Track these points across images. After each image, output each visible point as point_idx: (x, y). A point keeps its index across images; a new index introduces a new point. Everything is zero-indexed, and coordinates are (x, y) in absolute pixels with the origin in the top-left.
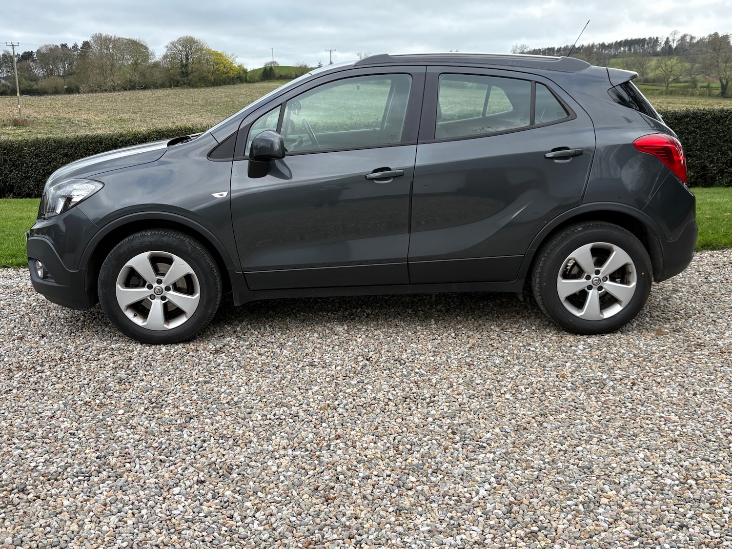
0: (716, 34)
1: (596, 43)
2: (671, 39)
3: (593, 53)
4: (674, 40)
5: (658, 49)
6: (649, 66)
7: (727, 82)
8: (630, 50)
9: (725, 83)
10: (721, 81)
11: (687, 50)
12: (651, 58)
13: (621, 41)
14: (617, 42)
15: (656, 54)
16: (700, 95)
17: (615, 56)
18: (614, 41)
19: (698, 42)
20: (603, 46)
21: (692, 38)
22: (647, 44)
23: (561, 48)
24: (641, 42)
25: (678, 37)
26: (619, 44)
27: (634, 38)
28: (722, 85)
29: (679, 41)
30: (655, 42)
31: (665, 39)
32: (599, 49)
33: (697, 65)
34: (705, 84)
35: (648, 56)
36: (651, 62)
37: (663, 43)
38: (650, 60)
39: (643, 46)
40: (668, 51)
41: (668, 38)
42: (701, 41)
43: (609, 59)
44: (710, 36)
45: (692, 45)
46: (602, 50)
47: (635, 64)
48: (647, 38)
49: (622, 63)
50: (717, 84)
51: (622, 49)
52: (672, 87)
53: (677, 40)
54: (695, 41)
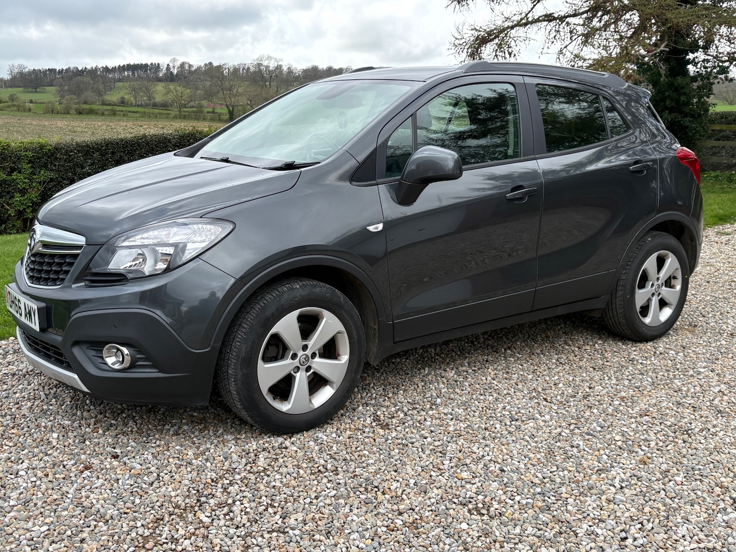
0: (211, 64)
1: (100, 66)
2: (171, 65)
3: (98, 76)
4: (174, 67)
5: (161, 75)
6: (155, 91)
7: (233, 109)
8: (133, 74)
9: (231, 109)
10: (227, 107)
11: (187, 77)
12: (156, 83)
13: (124, 66)
14: (119, 66)
15: (160, 80)
16: (211, 120)
17: (120, 80)
18: (117, 65)
19: (196, 70)
20: (106, 69)
21: (190, 66)
22: (150, 70)
23: (63, 70)
24: (143, 67)
25: (178, 64)
26: (122, 68)
27: (136, 63)
28: (229, 111)
29: (178, 68)
30: (157, 67)
31: (166, 66)
32: (103, 72)
33: (199, 92)
34: (210, 110)
35: (152, 81)
36: (156, 87)
37: (164, 69)
38: (155, 85)
39: (146, 71)
40: (170, 77)
41: (168, 65)
42: (199, 68)
43: (115, 83)
44: (206, 65)
45: (190, 72)
46: (106, 74)
47: (141, 88)
48: (149, 64)
49: (130, 87)
50: (223, 110)
51: (126, 73)
52: (185, 112)
53: (177, 67)
54: (193, 69)
